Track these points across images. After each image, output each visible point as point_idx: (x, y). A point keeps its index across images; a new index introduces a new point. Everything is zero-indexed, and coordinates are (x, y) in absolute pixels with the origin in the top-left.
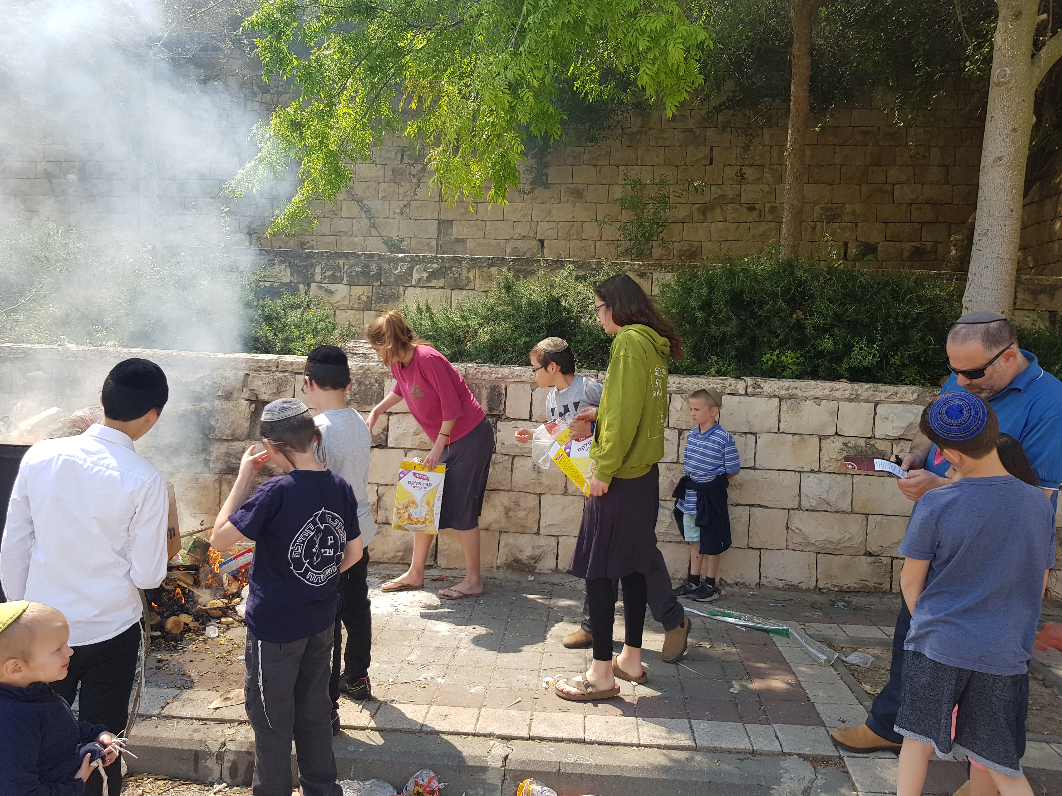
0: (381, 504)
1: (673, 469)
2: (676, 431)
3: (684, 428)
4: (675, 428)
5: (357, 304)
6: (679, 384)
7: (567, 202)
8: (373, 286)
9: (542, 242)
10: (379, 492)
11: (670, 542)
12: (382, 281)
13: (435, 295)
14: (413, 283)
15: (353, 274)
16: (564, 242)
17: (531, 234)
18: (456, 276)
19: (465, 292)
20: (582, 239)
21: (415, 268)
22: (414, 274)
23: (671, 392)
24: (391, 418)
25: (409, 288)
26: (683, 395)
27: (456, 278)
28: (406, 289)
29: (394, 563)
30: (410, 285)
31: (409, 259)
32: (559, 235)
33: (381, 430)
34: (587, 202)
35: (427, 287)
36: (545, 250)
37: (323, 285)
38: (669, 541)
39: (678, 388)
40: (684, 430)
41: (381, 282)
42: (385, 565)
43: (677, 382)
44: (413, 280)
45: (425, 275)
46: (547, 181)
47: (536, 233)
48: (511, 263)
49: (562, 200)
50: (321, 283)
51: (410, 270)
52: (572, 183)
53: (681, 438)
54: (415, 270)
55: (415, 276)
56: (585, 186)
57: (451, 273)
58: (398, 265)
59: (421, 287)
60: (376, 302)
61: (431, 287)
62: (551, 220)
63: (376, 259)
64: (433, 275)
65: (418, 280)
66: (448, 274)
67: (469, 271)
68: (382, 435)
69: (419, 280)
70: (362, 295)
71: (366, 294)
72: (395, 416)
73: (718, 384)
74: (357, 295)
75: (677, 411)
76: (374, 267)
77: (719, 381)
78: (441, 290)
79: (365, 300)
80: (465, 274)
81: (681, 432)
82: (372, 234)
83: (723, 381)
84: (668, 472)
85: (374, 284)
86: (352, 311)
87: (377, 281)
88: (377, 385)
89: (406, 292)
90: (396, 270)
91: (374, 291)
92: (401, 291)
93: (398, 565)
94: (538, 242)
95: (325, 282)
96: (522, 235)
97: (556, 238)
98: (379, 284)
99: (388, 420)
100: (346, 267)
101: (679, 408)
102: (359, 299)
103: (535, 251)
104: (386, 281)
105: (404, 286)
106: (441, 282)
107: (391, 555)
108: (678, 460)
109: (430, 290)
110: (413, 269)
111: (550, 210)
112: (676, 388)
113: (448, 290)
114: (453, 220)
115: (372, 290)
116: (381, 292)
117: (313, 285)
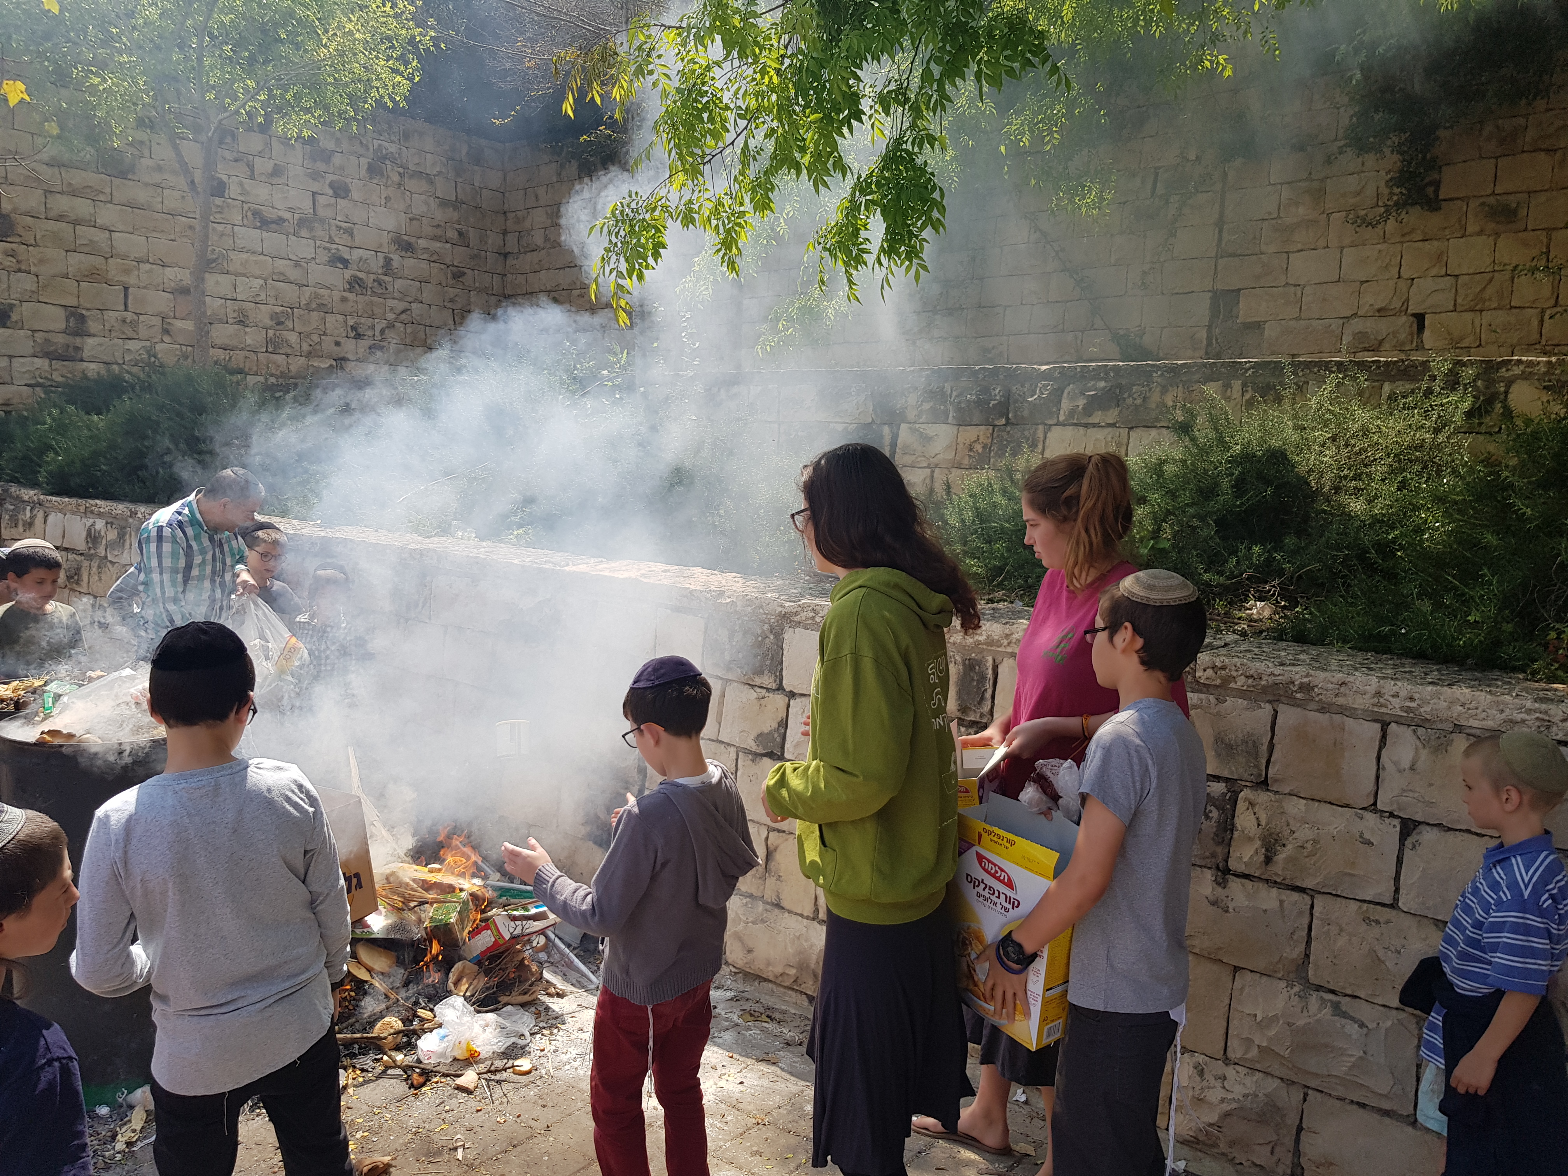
0: (772, 865)
1: (1377, 922)
2: (1396, 822)
3: (1418, 817)
4: (1391, 815)
5: (967, 458)
6: (1412, 699)
7: (1481, 233)
8: (994, 426)
9: (1420, 318)
10: (769, 843)
11: (1362, 1105)
12: (1010, 415)
13: (1096, 440)
14: (1062, 418)
15: (963, 405)
16: (1468, 316)
17: (1397, 304)
18: (1139, 401)
19: (1154, 432)
20: (1512, 307)
21: (1066, 391)
22: (1063, 401)
23: (1387, 719)
24: (792, 702)
25: (1053, 428)
26: (1421, 731)
27: (1137, 407)
28: (1049, 429)
29: (785, 987)
30: (1054, 421)
31: (1056, 375)
32: (1459, 301)
33: (775, 725)
34: (1526, 229)
35: (1086, 426)
36: (1427, 334)
37: (918, 426)
38: (1358, 1103)
39: (1408, 710)
40: (1420, 823)
41: (1008, 419)
42: (770, 985)
43: (1403, 694)
44: (1062, 412)
45: (1081, 402)
46: (1437, 196)
47: (1408, 300)
48: (1250, 372)
49: (1470, 229)
50: (915, 423)
51: (1058, 394)
52: (1493, 194)
53: (1408, 843)
54: (1065, 395)
55: (1066, 405)
56: (1526, 195)
57: (1129, 396)
58: (1036, 386)
59: (1076, 425)
60: (996, 453)
61: (1094, 425)
62: (1443, 272)
63: (1001, 377)
64: (1096, 403)
65: (1070, 413)
66: (1124, 399)
67: (1164, 391)
68: (776, 735)
69: (1072, 413)
70: (975, 442)
71: (981, 441)
72: (798, 700)
73: (1529, 711)
74: (968, 442)
75: (1401, 771)
76: (997, 391)
77: (1529, 704)
78: (1110, 429)
79: (980, 451)
80: (1155, 397)
81: (1408, 827)
82: (1095, 327)
83: (1544, 707)
84: (1364, 927)
85: (997, 423)
86: (959, 471)
87: (1001, 416)
88: (772, 637)
89: (1049, 435)
90: (1032, 396)
91: (995, 434)
92: (1040, 434)
93: (790, 992)
94: (1412, 319)
95: (921, 420)
96: (1377, 307)
97: (1451, 308)
98: (1003, 421)
99: (788, 706)
100: (954, 393)
101: (1406, 763)
102: (971, 450)
103: (1402, 336)
104: (1015, 416)
105: (1046, 424)
106: (1112, 415)
107: (779, 970)
108: (1396, 899)
109: (1091, 431)
110: (1063, 392)
111: (1442, 253)
112: (1401, 708)
113: (1121, 430)
114: (1240, 290)
115: (992, 434)
116: (1006, 437)
117: (904, 426)
